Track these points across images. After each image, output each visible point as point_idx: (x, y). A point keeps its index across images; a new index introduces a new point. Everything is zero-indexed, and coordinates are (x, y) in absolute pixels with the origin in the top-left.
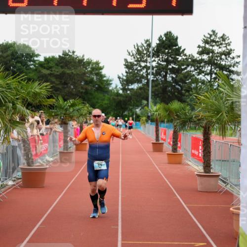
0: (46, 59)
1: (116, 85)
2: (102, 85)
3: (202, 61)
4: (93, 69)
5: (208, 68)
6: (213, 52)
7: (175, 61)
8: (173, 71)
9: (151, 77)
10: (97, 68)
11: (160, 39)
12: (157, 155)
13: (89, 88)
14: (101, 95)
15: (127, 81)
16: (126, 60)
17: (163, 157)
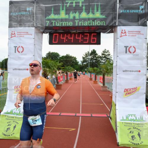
0: (62, 56)
1: (80, 63)
2: (77, 63)
3: (102, 57)
4: (74, 59)
5: (104, 59)
6: (105, 54)
7: (96, 57)
8: (95, 59)
9: (89, 61)
10: (75, 59)
11: (92, 51)
12: (91, 81)
13: (73, 64)
14: (76, 66)
15: (83, 62)
16: (83, 57)
17: (92, 82)
